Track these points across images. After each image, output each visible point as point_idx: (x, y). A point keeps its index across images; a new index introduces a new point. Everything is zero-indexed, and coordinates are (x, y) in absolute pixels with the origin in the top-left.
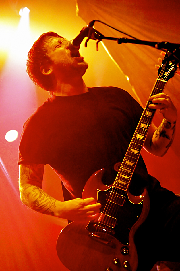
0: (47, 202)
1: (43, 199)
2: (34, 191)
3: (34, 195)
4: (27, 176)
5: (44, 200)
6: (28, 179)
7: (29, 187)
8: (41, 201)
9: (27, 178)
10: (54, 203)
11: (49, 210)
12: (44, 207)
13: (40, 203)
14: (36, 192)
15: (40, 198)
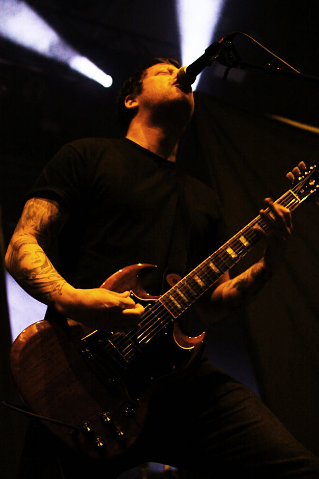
0: (49, 281)
1: (46, 272)
2: (37, 253)
3: (35, 260)
4: (34, 224)
5: (47, 275)
6: (35, 229)
7: (32, 243)
8: (41, 274)
9: (33, 227)
10: (61, 286)
11: (48, 294)
12: (43, 287)
13: (38, 277)
14: (39, 257)
15: (42, 269)
